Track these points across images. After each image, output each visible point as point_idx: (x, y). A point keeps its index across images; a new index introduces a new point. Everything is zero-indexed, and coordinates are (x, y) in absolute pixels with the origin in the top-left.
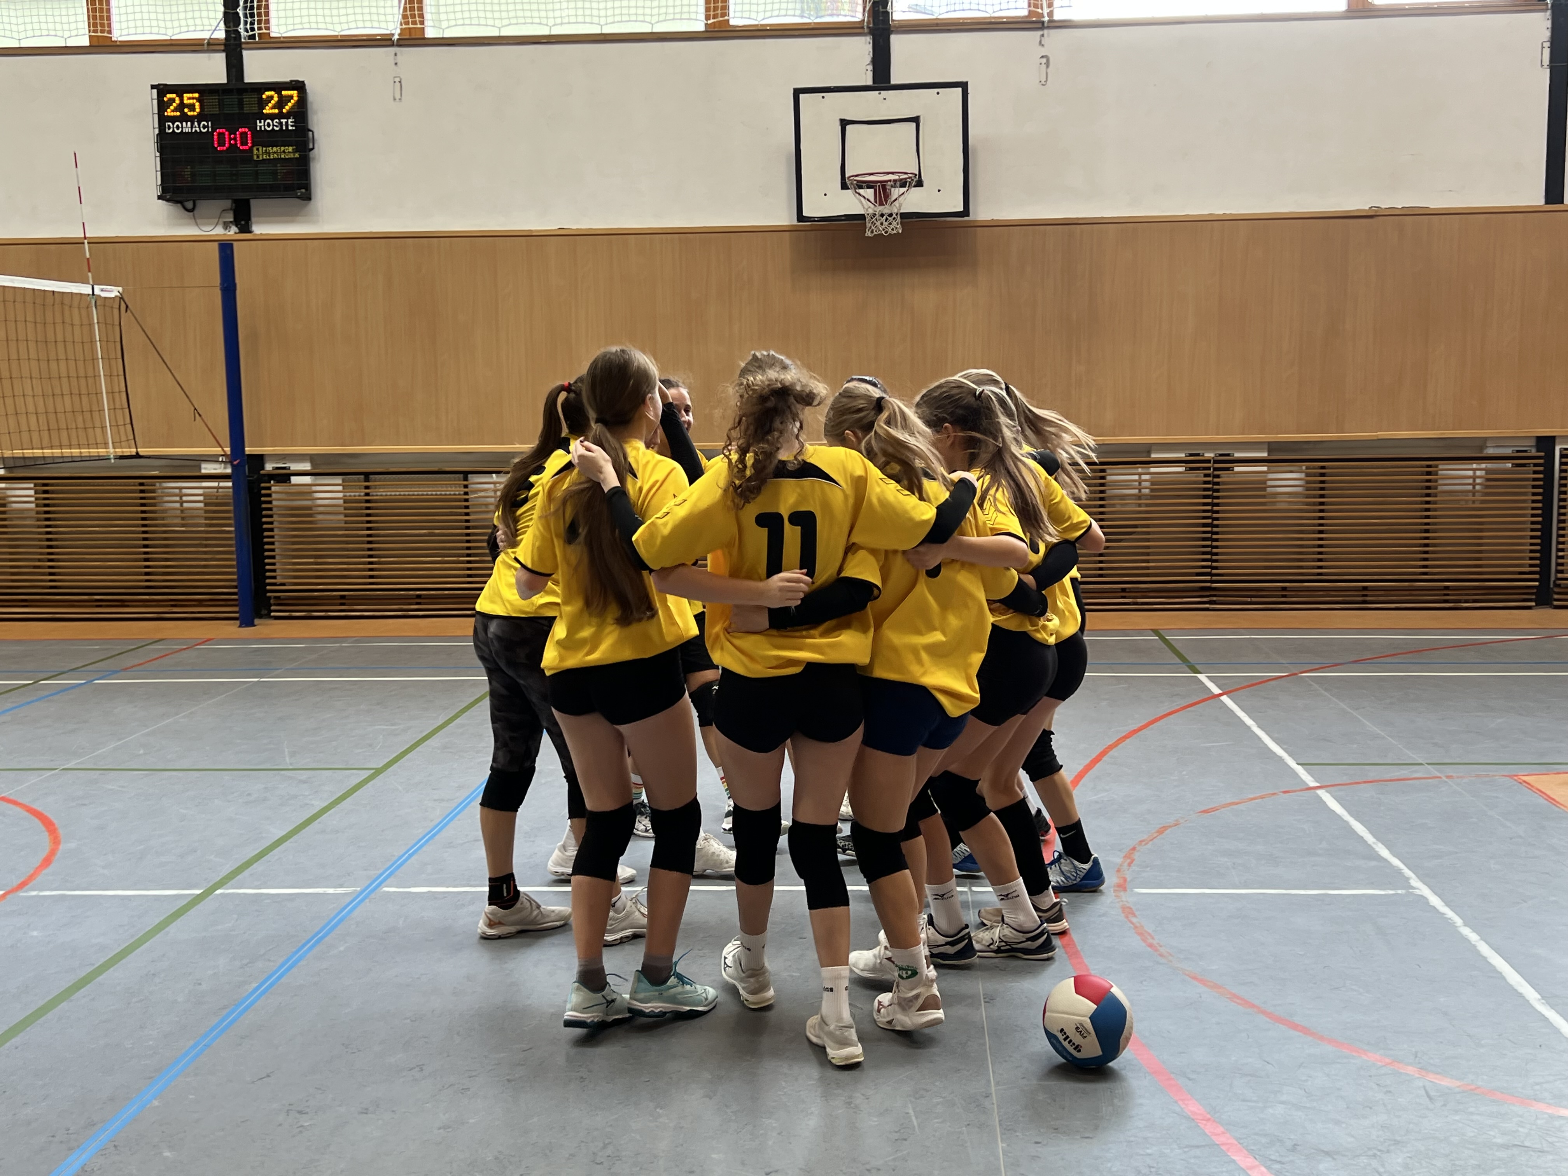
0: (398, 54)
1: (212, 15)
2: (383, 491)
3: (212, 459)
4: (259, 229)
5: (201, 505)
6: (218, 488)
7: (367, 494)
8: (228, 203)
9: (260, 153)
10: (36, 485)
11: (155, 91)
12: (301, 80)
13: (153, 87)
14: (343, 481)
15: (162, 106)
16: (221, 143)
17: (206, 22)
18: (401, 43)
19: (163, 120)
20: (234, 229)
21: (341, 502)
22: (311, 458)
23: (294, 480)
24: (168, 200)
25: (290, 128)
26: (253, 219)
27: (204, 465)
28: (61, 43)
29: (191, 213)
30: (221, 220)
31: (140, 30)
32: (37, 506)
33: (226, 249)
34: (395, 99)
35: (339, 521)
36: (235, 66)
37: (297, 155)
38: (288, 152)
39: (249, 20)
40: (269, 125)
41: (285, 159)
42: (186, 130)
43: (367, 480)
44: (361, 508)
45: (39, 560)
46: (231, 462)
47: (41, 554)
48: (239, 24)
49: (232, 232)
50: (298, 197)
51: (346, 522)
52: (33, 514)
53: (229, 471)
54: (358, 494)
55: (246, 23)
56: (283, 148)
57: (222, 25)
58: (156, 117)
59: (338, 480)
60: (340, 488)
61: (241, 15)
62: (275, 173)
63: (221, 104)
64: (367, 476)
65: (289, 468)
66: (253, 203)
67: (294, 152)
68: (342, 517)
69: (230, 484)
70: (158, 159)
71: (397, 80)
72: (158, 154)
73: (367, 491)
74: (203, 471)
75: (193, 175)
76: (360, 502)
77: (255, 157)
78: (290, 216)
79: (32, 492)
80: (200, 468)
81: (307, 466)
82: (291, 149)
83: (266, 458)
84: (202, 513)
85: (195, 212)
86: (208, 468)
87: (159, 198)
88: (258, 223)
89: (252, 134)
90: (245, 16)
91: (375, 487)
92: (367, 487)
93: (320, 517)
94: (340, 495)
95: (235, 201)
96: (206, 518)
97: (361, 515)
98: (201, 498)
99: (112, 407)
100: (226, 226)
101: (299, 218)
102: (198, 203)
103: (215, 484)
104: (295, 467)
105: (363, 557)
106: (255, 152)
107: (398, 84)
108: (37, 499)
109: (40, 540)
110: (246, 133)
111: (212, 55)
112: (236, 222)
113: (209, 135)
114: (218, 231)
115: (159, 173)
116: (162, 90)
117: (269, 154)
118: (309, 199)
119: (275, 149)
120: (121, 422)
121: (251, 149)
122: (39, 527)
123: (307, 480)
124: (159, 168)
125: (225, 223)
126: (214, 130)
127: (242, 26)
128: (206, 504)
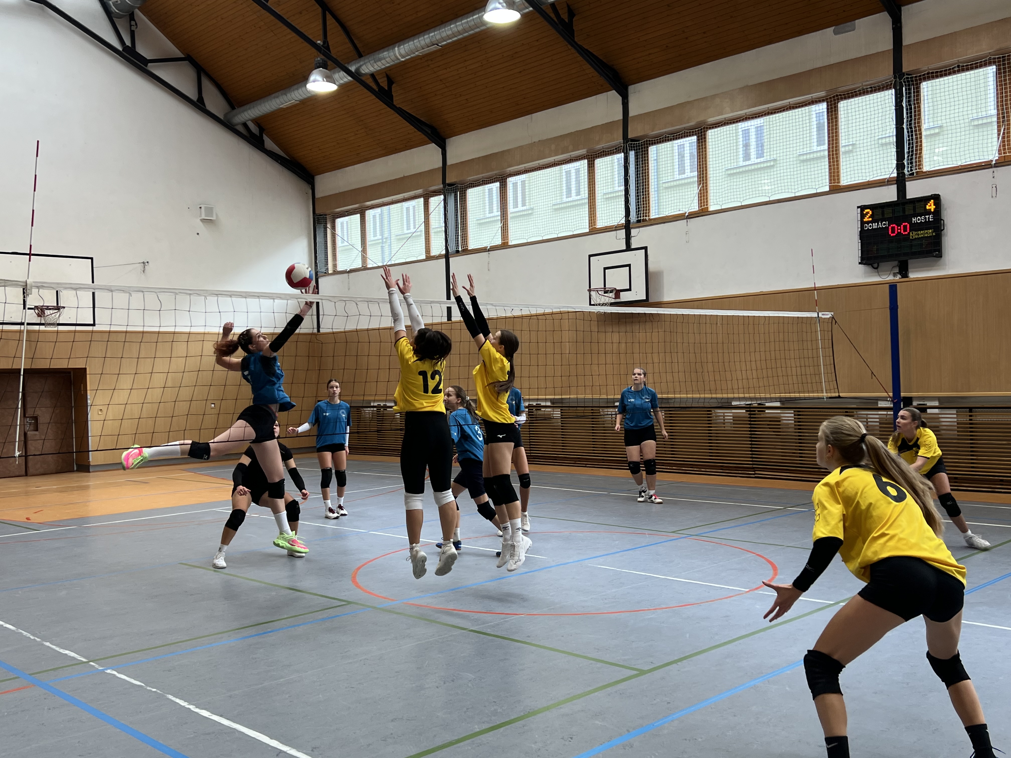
0: (995, 172)
1: (890, 166)
2: (980, 418)
3: (884, 399)
4: (913, 275)
5: (878, 424)
6: (887, 415)
7: (971, 420)
8: (896, 263)
9: (913, 235)
10: (794, 411)
11: (859, 209)
12: (937, 193)
13: (858, 207)
14: (957, 412)
15: (863, 216)
16: (893, 231)
17: (887, 170)
18: (997, 165)
19: (863, 223)
20: (899, 276)
21: (956, 424)
22: (939, 399)
23: (929, 411)
24: (864, 264)
25: (931, 220)
26: (909, 270)
27: (879, 402)
28: (814, 191)
29: (876, 270)
30: (892, 272)
31: (853, 179)
32: (795, 422)
33: (893, 288)
34: (992, 197)
35: (954, 435)
36: (902, 191)
37: (934, 234)
38: (929, 232)
39: (910, 165)
40: (919, 220)
41: (927, 237)
42: (874, 227)
43: (971, 411)
44: (967, 428)
45: (795, 450)
46: (892, 401)
47: (796, 446)
48: (904, 168)
49: (898, 278)
50: (935, 257)
51: (958, 435)
52: (793, 426)
53: (892, 406)
54: (966, 419)
55: (908, 167)
56: (926, 231)
57: (895, 171)
58: (859, 222)
59: (954, 411)
60: (955, 416)
61: (906, 164)
62: (921, 245)
63: (893, 212)
64: (971, 409)
65: (926, 405)
66: (909, 261)
67: (932, 233)
68: (956, 432)
69: (892, 413)
70: (860, 244)
71: (994, 186)
72: (860, 241)
73: (971, 418)
74: (879, 406)
75: (877, 250)
76: (966, 424)
77: (911, 238)
78: (929, 267)
79: (793, 415)
80: (877, 403)
81: (936, 404)
82: (930, 231)
83: (914, 399)
84: (878, 428)
85: (879, 269)
86: (881, 404)
87: (860, 263)
88: (912, 272)
89: (910, 226)
90: (908, 164)
91: (976, 415)
92: (971, 416)
93: (943, 432)
94: (955, 420)
95: (899, 262)
96: (880, 431)
97: (967, 432)
98: (878, 420)
99: (826, 372)
100: (895, 275)
101: (935, 268)
102: (880, 264)
103: (885, 413)
104: (929, 404)
105: (968, 455)
106: (911, 234)
107: (994, 188)
108: (795, 418)
109: (796, 439)
110: (906, 225)
111: (890, 187)
112: (900, 273)
113: (887, 228)
114: (890, 278)
115: (860, 251)
116: (862, 208)
117: (919, 235)
118: (941, 257)
119: (922, 232)
120: (830, 380)
121: (909, 233)
122: (795, 432)
123: (936, 411)
124: (860, 248)
125: (894, 273)
126: (889, 225)
127: (906, 169)
128: (880, 424)
